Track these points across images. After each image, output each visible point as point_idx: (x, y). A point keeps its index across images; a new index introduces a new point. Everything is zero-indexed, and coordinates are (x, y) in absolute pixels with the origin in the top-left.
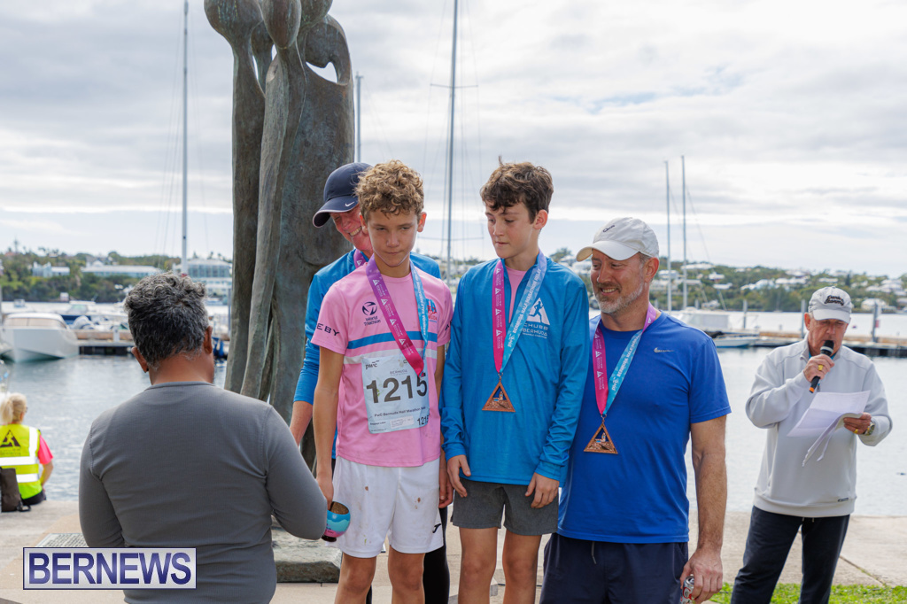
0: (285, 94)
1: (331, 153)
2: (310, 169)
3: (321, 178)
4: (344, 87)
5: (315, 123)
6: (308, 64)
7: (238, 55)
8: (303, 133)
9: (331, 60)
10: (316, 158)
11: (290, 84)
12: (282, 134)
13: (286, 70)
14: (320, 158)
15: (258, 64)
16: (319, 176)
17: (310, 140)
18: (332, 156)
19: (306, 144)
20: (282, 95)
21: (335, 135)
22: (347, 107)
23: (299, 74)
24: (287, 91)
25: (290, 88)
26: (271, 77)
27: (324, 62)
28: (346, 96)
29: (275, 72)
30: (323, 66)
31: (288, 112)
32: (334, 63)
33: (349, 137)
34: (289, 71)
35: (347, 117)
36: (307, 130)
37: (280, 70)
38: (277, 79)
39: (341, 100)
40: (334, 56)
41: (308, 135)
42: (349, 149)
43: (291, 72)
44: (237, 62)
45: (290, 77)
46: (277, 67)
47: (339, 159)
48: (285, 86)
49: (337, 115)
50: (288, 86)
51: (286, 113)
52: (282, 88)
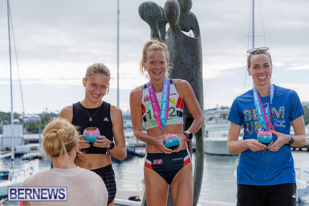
0: (173, 44)
1: (193, 66)
2: (184, 74)
3: (188, 77)
4: (197, 40)
5: (186, 55)
6: (182, 31)
7: (152, 29)
8: (181, 59)
9: (191, 29)
10: (187, 69)
11: (176, 40)
12: (172, 60)
13: (174, 34)
14: (188, 69)
15: (160, 32)
16: (188, 76)
17: (184, 62)
18: (193, 68)
19: (182, 63)
20: (172, 44)
21: (194, 58)
22: (199, 47)
23: (180, 35)
24: (175, 43)
25: (176, 41)
26: (167, 37)
27: (188, 30)
28: (199, 43)
29: (169, 35)
30: (188, 31)
31: (175, 51)
32: (193, 30)
33: (200, 59)
34: (175, 34)
35: (199, 51)
36: (182, 58)
37: (171, 34)
38: (170, 38)
39: (196, 44)
40: (192, 27)
41: (183, 60)
42: (201, 65)
43: (176, 35)
44: (152, 32)
45: (175, 37)
46: (170, 33)
47: (196, 69)
48: (174, 40)
49: (195, 51)
50: (175, 41)
51: (174, 51)
52: (172, 42)
